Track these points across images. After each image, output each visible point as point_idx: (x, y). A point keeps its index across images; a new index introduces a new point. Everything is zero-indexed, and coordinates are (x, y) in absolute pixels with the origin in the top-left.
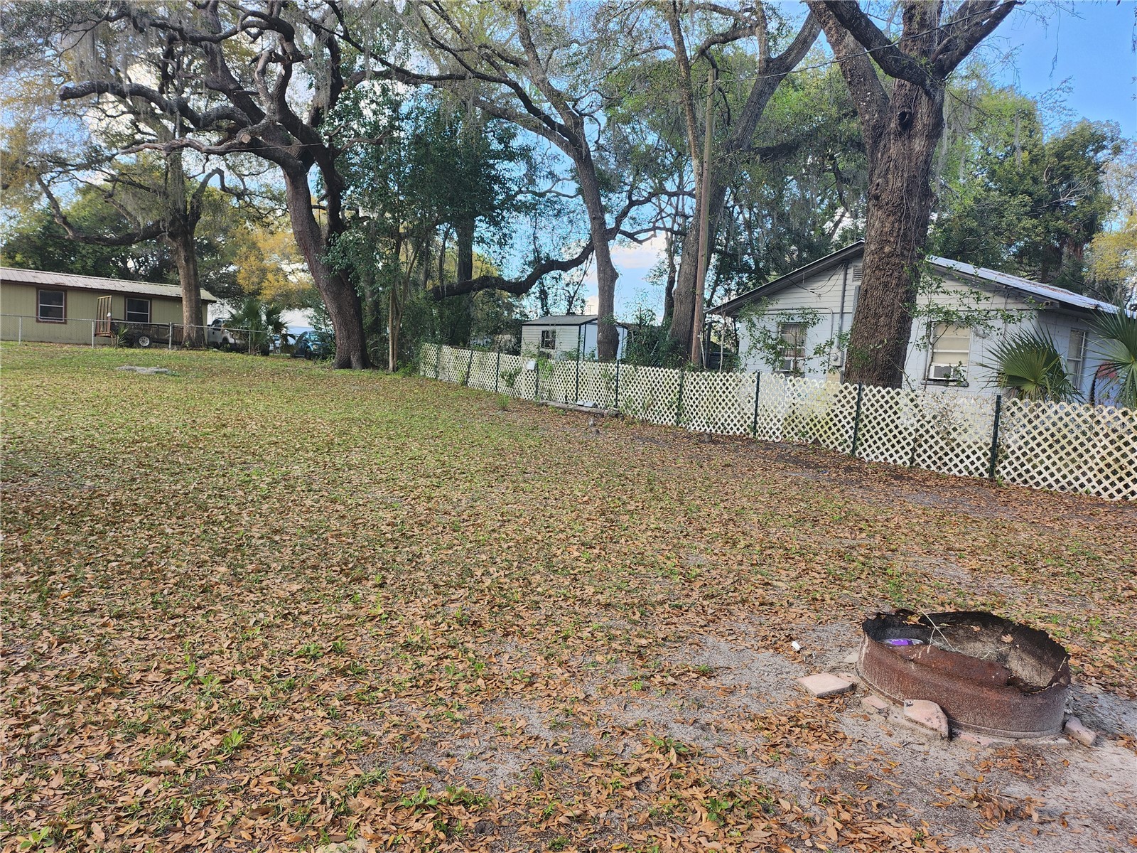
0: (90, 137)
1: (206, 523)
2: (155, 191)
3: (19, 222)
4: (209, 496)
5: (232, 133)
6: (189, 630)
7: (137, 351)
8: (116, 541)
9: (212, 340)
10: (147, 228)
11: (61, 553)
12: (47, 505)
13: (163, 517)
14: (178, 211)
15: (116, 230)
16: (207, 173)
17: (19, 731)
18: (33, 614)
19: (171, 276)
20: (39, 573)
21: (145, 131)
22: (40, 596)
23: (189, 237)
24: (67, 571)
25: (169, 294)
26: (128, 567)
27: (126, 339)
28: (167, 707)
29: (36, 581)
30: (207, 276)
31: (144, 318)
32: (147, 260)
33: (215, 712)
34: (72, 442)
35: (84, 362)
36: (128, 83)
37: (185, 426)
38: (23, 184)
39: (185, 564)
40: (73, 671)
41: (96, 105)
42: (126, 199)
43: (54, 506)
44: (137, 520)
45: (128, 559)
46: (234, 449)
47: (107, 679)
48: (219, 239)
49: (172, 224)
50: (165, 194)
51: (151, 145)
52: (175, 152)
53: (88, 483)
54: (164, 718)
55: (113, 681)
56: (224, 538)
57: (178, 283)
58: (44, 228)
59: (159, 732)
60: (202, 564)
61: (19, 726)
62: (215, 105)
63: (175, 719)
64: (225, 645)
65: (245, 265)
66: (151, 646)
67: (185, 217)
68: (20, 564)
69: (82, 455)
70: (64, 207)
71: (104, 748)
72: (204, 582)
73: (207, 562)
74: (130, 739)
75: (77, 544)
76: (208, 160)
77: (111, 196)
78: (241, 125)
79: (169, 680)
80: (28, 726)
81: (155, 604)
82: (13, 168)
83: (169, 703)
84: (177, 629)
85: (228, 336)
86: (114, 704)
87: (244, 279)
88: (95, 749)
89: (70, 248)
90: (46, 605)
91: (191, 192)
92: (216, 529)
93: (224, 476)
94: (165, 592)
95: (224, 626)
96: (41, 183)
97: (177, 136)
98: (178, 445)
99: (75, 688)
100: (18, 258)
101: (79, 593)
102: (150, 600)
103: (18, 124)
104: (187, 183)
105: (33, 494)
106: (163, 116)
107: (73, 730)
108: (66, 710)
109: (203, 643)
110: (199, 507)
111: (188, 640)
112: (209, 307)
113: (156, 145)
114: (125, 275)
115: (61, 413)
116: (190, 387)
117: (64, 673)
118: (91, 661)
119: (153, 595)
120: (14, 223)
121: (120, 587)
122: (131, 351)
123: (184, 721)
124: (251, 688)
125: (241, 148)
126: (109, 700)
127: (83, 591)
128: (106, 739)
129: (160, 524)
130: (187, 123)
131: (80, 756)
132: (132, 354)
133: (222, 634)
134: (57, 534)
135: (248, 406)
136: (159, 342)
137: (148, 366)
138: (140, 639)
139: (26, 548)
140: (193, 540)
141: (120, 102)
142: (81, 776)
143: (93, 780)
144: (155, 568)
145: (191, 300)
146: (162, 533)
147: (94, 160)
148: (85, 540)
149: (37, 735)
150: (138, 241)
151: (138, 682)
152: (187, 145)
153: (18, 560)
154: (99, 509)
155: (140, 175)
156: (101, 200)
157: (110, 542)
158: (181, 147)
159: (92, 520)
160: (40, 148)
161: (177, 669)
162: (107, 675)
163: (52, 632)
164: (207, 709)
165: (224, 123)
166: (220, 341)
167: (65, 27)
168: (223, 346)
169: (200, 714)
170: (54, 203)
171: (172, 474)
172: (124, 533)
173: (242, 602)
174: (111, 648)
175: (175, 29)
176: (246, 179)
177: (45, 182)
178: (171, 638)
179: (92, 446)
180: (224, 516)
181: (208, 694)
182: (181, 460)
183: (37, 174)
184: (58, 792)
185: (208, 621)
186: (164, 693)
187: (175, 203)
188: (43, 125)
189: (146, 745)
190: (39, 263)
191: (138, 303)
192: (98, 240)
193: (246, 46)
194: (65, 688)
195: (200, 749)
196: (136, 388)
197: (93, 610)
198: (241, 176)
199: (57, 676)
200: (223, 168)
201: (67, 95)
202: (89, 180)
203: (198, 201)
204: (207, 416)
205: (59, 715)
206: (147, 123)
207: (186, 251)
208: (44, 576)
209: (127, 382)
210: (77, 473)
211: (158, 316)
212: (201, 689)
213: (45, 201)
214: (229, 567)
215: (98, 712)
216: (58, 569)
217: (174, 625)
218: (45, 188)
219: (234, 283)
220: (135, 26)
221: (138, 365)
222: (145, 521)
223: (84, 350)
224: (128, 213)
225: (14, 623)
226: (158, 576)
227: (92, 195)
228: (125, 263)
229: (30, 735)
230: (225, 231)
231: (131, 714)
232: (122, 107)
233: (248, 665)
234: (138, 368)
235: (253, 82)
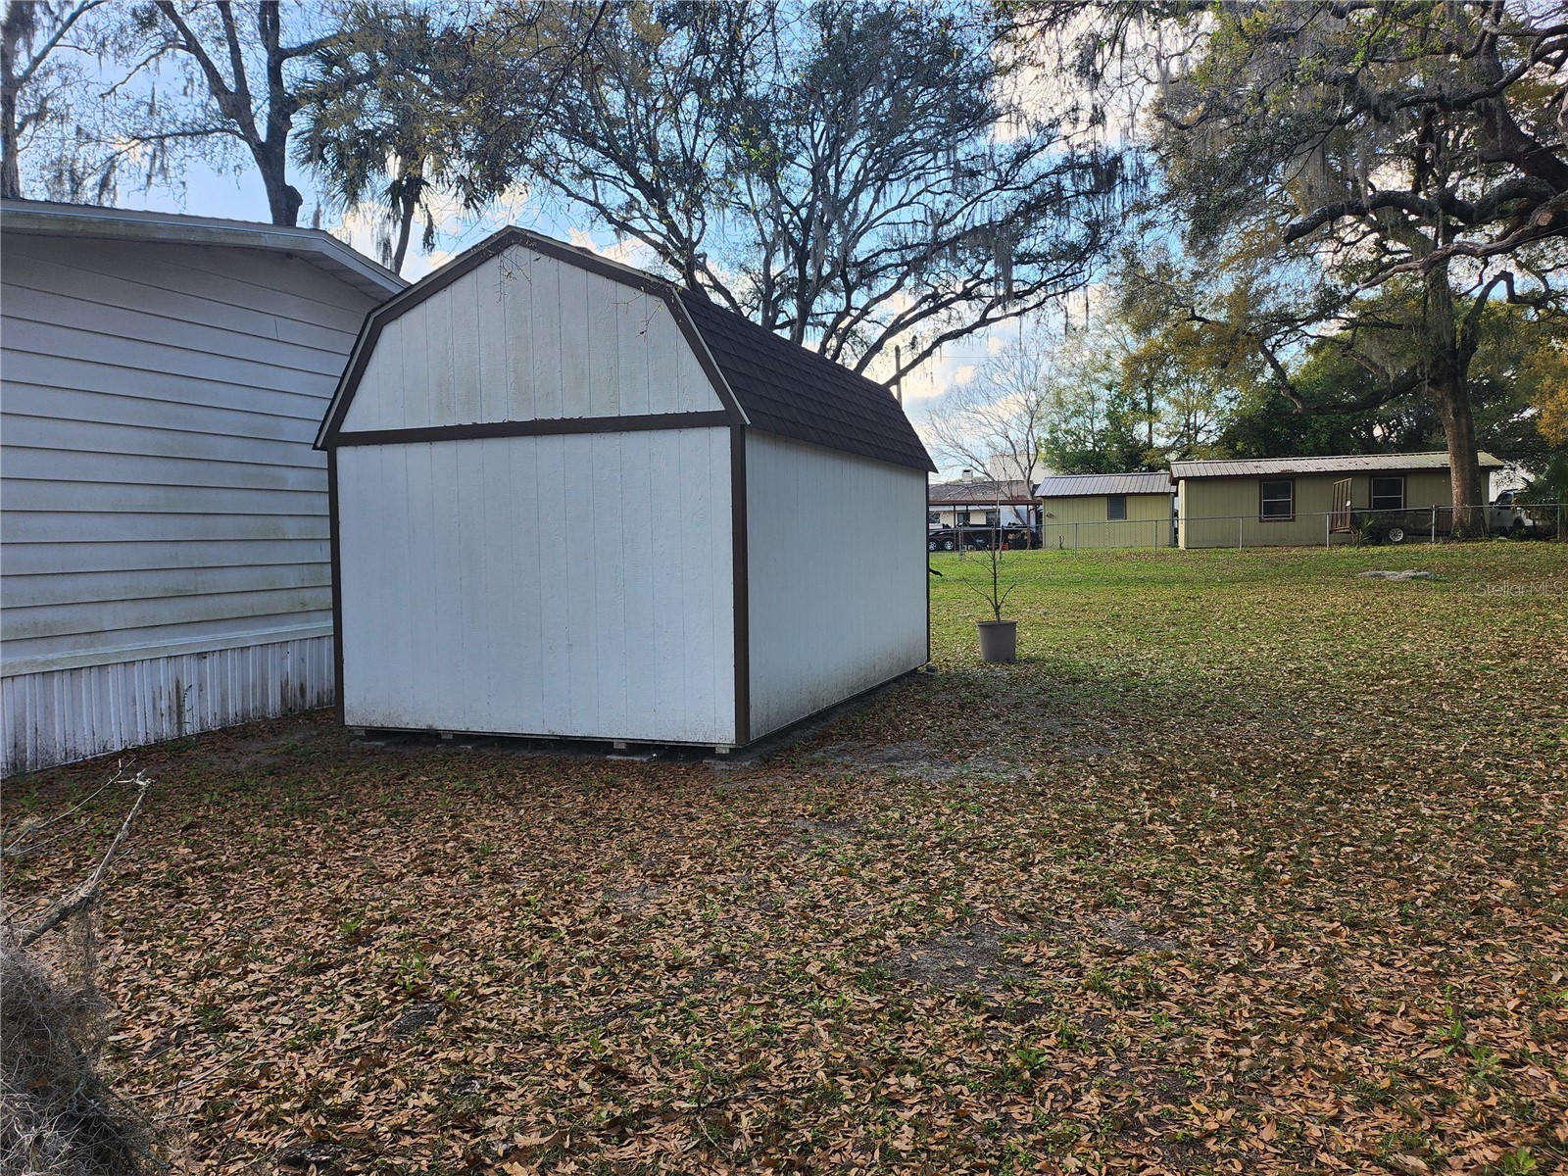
0: (1323, 277)
1: (1482, 807)
2: (1410, 327)
3: (1240, 403)
4: (1488, 766)
5: (1523, 215)
6: (1453, 967)
7: (1387, 549)
8: (1352, 817)
9: (1496, 524)
10: (1399, 378)
11: (1281, 823)
12: (1266, 758)
13: (1417, 790)
14: (1443, 347)
15: (1354, 390)
16: (1485, 283)
17: (1227, 1048)
18: (1247, 899)
19: (1435, 438)
20: (1255, 846)
21: (1395, 249)
22: (1255, 877)
23: (1460, 380)
24: (1288, 849)
25: (1431, 465)
26: (1367, 856)
27: (1371, 533)
28: (1419, 1077)
29: (1252, 856)
30: (1488, 431)
31: (1396, 503)
32: (1400, 423)
33: (1491, 1107)
34: (1299, 676)
35: (1316, 569)
36: (1370, 193)
37: (1453, 655)
38: (1244, 357)
39: (1448, 865)
40: (1292, 988)
41: (1331, 236)
42: (1371, 348)
43: (1274, 760)
44: (1381, 791)
45: (1367, 845)
46: (1530, 694)
47: (1336, 1011)
48: (1507, 374)
49: (1435, 366)
50: (1424, 328)
51: (1403, 266)
52: (1437, 268)
53: (1318, 733)
54: (1413, 1092)
55: (1345, 1015)
56: (1510, 833)
57: (1443, 448)
58: (1269, 404)
59: (1405, 1111)
60: (1476, 869)
61: (1227, 1042)
62: (1497, 182)
63: (1429, 1098)
64: (1511, 1005)
65: (1550, 405)
66: (1396, 979)
67: (1454, 354)
68: (1233, 831)
69: (1311, 694)
70: (1292, 372)
71: (1328, 1108)
72: (1477, 897)
73: (1482, 866)
74: (1363, 1106)
75: (1301, 813)
76: (1486, 264)
77: (1350, 347)
78: (1539, 199)
79: (1422, 1036)
80: (1237, 1046)
81: (1405, 918)
82: (1233, 340)
83: (1420, 1071)
84: (1436, 962)
85: (1523, 516)
86: (1344, 1050)
87: (1549, 425)
88: (1317, 1105)
89: (1299, 424)
90: (1263, 890)
91: (1463, 315)
92: (1498, 817)
93: (1512, 734)
94: (1419, 902)
95: (1510, 974)
96: (1264, 350)
97: (1440, 243)
98: (1441, 684)
99: (1295, 1012)
100: (1239, 446)
101: (1302, 882)
102: (1396, 910)
103: (1237, 287)
104: (1457, 305)
105: (1251, 742)
106: (1419, 223)
107: (1289, 1069)
108: (1282, 1039)
109: (1476, 994)
110: (1472, 781)
111: (1453, 981)
112: (1493, 476)
113: (1410, 265)
114: (1371, 447)
115: (1286, 637)
116: (1461, 597)
117: (1282, 987)
118: (1314, 979)
119: (1401, 903)
120: (1234, 405)
121: (1356, 884)
122: (1378, 549)
123: (1442, 1106)
124: (1553, 1086)
125: (1538, 234)
126: (1337, 1041)
127: (1308, 881)
128: (1332, 1096)
129: (1413, 800)
130: (1454, 221)
131: (1298, 1108)
132: (1380, 554)
133: (1506, 987)
134: (1277, 798)
135: (1554, 624)
136: (1417, 535)
137: (1401, 569)
138: (1382, 964)
139: (1241, 810)
140: (1461, 830)
141: (1360, 221)
142: (1299, 1136)
143: (1313, 1149)
144: (1404, 863)
145: (1463, 470)
146: (1416, 814)
147: (1328, 304)
148: (1311, 810)
149: (1246, 1062)
150: (1387, 400)
151: (1379, 1026)
152: (1455, 253)
153: (1231, 825)
154: (1330, 769)
155: (1388, 310)
156: (1338, 354)
157: (1344, 817)
158: (1447, 258)
159: (1321, 784)
160: (1263, 309)
161: (1433, 1023)
162: (1335, 1005)
163: (1269, 928)
164: (1478, 1098)
165: (1512, 205)
166: (1509, 524)
167: (1287, 153)
168: (1517, 532)
169: (1468, 1103)
170: (1280, 371)
171: (1433, 728)
172: (1363, 807)
173: (1540, 941)
174: (1342, 967)
175: (1431, 100)
176: (1549, 276)
177: (1270, 348)
178: (1427, 973)
179: (1323, 682)
180: (1510, 800)
181: (1481, 1075)
182: (1445, 707)
183: (1258, 341)
184: (1269, 1148)
185: (1483, 961)
186: (1414, 1054)
187: (1438, 337)
188: (1266, 280)
189: (1387, 1124)
190: (1262, 449)
191: (1387, 484)
192: (1334, 407)
193: (1544, 80)
194: (1283, 1009)
195: (1466, 1158)
196: (1383, 601)
197: (1320, 909)
198: (1541, 275)
199: (1273, 989)
200: (1512, 268)
201: (1295, 233)
202: (1323, 333)
203: (1472, 327)
204: (1487, 642)
205: (1275, 1043)
206: (1398, 239)
207: (1455, 401)
208: (1261, 851)
209: (1372, 593)
210: (1303, 718)
211: (1416, 498)
212: (1470, 1065)
213: (1269, 372)
214: (1518, 881)
215: (1322, 1055)
216: (1277, 844)
217: (1432, 955)
218: (1271, 357)
219: (1533, 433)
220: (1377, 117)
221: (1387, 569)
222: (1392, 793)
223: (1317, 552)
224: (1374, 365)
225: (1225, 906)
226: (1409, 877)
227: (1327, 349)
228: (1370, 431)
229: (1239, 1059)
230: (1516, 360)
231: (1367, 1072)
232: (1363, 227)
233: (1548, 1048)
234: (1387, 573)
235: (1555, 131)
